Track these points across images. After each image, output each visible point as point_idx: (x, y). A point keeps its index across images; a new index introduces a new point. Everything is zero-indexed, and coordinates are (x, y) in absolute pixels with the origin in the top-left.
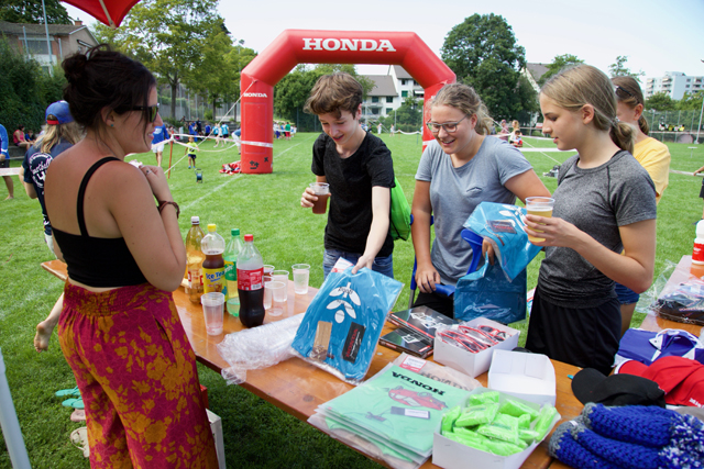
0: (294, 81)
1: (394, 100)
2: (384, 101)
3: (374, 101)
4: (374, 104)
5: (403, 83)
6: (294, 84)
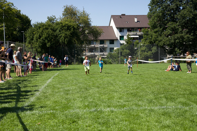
0: (47, 29)
1: (115, 42)
2: (108, 43)
3: (101, 44)
4: (102, 45)
5: (121, 31)
6: (47, 31)
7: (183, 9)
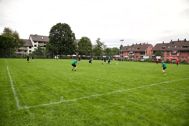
1: (32, 48)
2: (28, 48)
4: (25, 49)
5: (35, 42)
7: (64, 36)
